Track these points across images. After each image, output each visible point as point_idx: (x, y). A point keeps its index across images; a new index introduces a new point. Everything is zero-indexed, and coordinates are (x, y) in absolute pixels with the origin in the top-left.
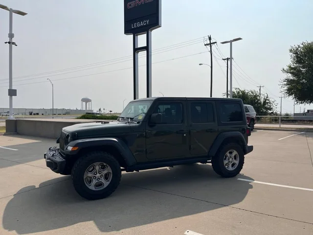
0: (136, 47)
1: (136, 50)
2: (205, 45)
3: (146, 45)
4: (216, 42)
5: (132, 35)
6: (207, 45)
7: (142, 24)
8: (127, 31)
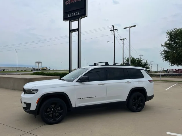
0: (71, 29)
1: (71, 31)
2: (111, 31)
3: (77, 28)
4: (117, 29)
5: (69, 22)
6: (112, 30)
7: (75, 15)
8: (65, 19)
